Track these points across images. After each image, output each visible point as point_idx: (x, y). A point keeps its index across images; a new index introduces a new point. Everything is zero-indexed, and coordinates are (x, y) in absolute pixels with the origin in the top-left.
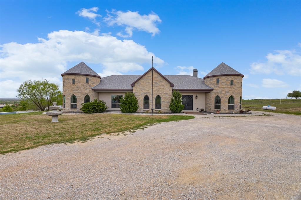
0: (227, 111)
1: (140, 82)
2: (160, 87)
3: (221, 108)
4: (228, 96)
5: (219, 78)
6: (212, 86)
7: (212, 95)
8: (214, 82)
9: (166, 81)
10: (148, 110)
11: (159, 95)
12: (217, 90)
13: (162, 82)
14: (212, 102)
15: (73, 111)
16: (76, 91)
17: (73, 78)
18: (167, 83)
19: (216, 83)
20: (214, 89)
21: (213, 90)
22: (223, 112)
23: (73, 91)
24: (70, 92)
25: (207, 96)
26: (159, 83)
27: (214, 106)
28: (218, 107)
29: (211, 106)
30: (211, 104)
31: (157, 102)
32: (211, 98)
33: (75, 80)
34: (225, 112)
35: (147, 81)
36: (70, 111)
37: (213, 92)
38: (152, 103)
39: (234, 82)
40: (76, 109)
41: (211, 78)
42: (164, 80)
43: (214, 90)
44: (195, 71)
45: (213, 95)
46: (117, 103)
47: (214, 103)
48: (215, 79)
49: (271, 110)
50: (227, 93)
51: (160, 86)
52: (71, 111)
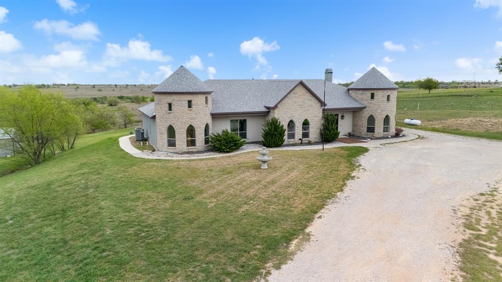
0: (382, 135)
1: (283, 102)
2: (308, 108)
3: (375, 131)
4: (384, 117)
5: (374, 92)
6: (364, 102)
7: (364, 114)
8: (367, 97)
9: (316, 100)
10: (294, 140)
11: (308, 119)
12: (372, 108)
13: (311, 100)
14: (365, 123)
15: (191, 150)
16: (195, 119)
17: (190, 99)
18: (317, 101)
19: (370, 98)
20: (368, 106)
21: (365, 107)
22: (378, 136)
23: (191, 119)
24: (186, 121)
25: (357, 115)
26: (307, 103)
27: (366, 128)
28: (371, 130)
29: (362, 128)
30: (362, 127)
31: (304, 129)
32: (362, 118)
33: (193, 101)
34: (379, 137)
35: (293, 100)
36: (186, 150)
37: (365, 110)
38: (299, 131)
39: (391, 98)
40: (195, 147)
41: (364, 92)
42: (314, 98)
43: (367, 108)
44: (329, 73)
45: (366, 114)
46: (239, 132)
47: (366, 124)
48: (369, 94)
49: (415, 125)
50: (383, 112)
51: (309, 106)
52: (189, 150)
